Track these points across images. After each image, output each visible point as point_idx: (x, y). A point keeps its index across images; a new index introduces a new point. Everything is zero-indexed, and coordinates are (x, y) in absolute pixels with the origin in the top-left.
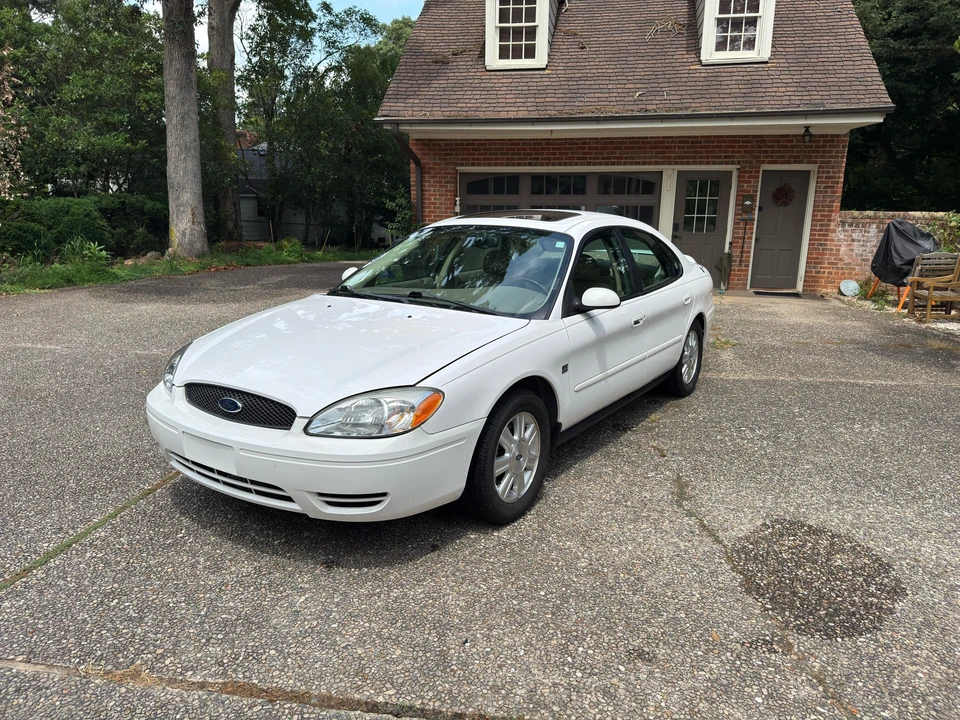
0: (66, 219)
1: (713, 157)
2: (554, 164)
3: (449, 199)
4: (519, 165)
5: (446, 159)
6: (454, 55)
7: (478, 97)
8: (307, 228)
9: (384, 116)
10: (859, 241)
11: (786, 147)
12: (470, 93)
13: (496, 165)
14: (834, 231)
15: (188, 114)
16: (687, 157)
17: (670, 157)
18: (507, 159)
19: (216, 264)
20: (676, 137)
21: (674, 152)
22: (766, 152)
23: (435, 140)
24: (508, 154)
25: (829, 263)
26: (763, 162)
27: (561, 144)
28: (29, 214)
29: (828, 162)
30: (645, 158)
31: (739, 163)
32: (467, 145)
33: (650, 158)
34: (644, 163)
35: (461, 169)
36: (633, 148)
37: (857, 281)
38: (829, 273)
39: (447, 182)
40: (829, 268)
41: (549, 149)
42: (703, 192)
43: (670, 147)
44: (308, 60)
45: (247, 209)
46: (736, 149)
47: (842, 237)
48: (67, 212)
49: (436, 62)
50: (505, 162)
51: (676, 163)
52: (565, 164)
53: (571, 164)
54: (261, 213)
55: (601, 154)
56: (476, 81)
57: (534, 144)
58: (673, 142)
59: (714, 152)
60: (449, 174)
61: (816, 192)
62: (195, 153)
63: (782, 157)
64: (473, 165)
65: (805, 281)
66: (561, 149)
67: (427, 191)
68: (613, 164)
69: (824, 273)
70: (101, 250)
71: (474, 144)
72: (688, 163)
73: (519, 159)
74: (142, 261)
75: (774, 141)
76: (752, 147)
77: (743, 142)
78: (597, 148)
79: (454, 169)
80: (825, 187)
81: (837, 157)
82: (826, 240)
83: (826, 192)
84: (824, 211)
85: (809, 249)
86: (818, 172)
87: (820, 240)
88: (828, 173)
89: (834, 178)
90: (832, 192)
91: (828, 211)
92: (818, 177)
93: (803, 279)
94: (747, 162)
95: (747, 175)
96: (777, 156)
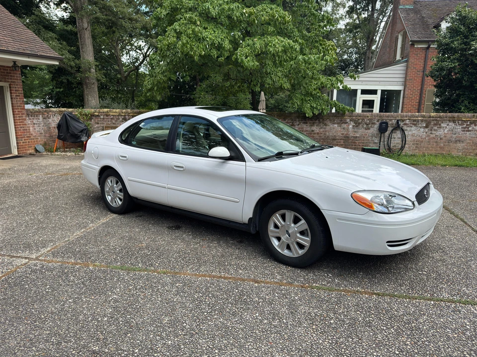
10: (37, 124)
14: (25, 120)
25: (27, 137)
29: (14, 82)
37: (41, 144)
38: (29, 142)
47: (29, 122)
61: (12, 98)
65: (18, 148)
69: (26, 142)
80: (16, 96)
81: (18, 80)
82: (23, 125)
83: (17, 98)
84: (19, 109)
85: (16, 130)
86: (10, 87)
87: (20, 125)
88: (16, 88)
89: (19, 90)
90: (20, 99)
91: (21, 109)
92: (11, 90)
93: (16, 147)
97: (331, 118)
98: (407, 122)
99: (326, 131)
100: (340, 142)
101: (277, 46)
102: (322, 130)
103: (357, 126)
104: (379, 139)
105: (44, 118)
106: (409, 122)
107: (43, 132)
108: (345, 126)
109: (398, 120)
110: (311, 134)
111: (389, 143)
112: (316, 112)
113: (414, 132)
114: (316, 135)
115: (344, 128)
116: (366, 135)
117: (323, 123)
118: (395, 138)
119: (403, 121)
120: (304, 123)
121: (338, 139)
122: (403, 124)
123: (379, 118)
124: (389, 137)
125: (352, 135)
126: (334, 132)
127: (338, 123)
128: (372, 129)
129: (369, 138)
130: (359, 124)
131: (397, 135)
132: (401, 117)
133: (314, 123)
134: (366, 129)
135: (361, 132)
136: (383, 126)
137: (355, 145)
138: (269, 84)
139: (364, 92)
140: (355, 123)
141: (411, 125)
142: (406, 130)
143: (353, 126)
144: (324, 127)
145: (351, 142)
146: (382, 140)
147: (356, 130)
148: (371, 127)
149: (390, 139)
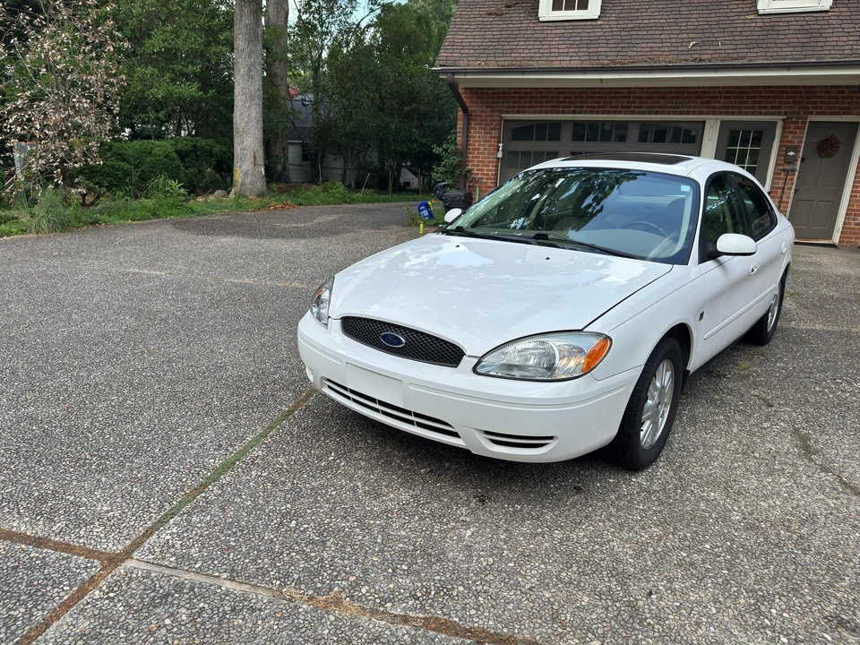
0: (149, 159)
1: (759, 108)
2: (597, 113)
3: (492, 146)
4: (563, 112)
5: (493, 107)
6: (508, 7)
7: (531, 47)
8: (345, 172)
9: (441, 66)
11: (837, 98)
12: (523, 43)
13: (540, 112)
15: (253, 65)
16: (733, 107)
17: (715, 107)
18: (552, 107)
19: (273, 203)
20: (723, 87)
21: (719, 102)
22: (816, 103)
23: (483, 89)
24: (553, 102)
26: (811, 113)
27: (606, 93)
28: (119, 154)
30: (689, 107)
31: (785, 113)
32: (514, 93)
33: (695, 107)
34: (688, 113)
35: (505, 116)
36: (678, 98)
39: (492, 129)
41: (594, 97)
42: (745, 142)
43: (717, 97)
44: (353, 16)
45: (294, 153)
46: (784, 100)
48: (150, 153)
49: (490, 14)
50: (550, 109)
51: (721, 113)
52: (609, 113)
53: (615, 113)
54: (305, 158)
55: (646, 103)
56: (529, 32)
57: (580, 93)
58: (719, 92)
59: (761, 102)
60: (494, 121)
62: (258, 102)
64: (518, 112)
65: (842, 233)
66: (606, 98)
67: (472, 137)
68: (657, 113)
70: (180, 188)
71: (520, 93)
72: (733, 113)
73: (563, 107)
74: (211, 198)
76: (802, 98)
77: (792, 92)
78: (641, 98)
79: (500, 116)
93: (840, 231)
94: (794, 113)
95: (793, 126)
96: (826, 108)
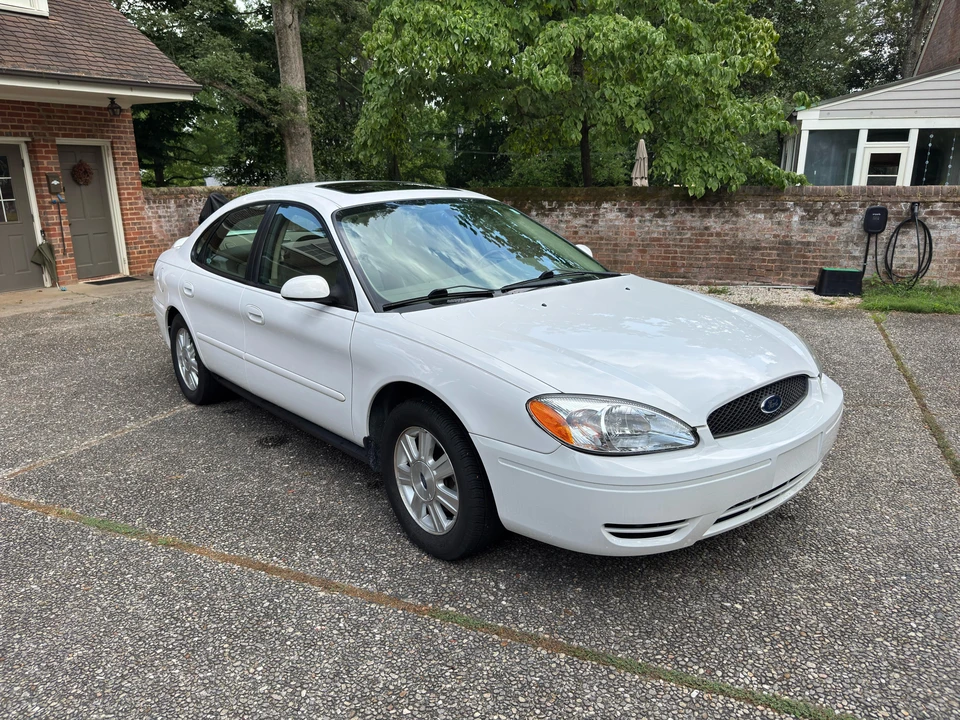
10: (165, 217)
11: (75, 118)
14: (142, 209)
22: (57, 123)
25: (146, 242)
26: (57, 135)
29: (120, 138)
31: (30, 134)
38: (150, 251)
40: (147, 247)
46: (24, 118)
47: (150, 214)
61: (116, 169)
63: (75, 130)
65: (129, 263)
69: (145, 252)
75: (62, 111)
76: (41, 116)
77: (29, 109)
80: (124, 164)
81: (126, 132)
82: (138, 219)
83: (126, 169)
84: (129, 189)
85: (125, 229)
86: (113, 148)
87: (133, 219)
88: (123, 148)
89: (129, 154)
90: (131, 169)
91: (133, 189)
92: (113, 154)
93: (127, 262)
94: (39, 134)
95: (44, 150)
96: (70, 129)
97: (751, 199)
98: (938, 206)
99: (737, 229)
100: (769, 255)
101: (612, 36)
102: (727, 227)
103: (811, 218)
104: (864, 248)
105: (179, 206)
106: (942, 207)
107: (177, 232)
108: (782, 217)
109: (913, 203)
110: (702, 235)
111: (889, 259)
112: (714, 186)
113: (954, 232)
114: (714, 237)
115: (779, 223)
116: (832, 238)
117: (731, 211)
118: (904, 247)
119: (927, 205)
120: (687, 210)
121: (766, 248)
122: (927, 213)
123: (866, 198)
124: (891, 245)
125: (797, 237)
126: (756, 231)
127: (765, 211)
128: (846, 224)
129: (841, 247)
130: (817, 212)
131: (909, 240)
132: (923, 195)
133: (709, 211)
134: (832, 225)
135: (820, 231)
136: (874, 219)
137: (805, 263)
138: (606, 124)
139: (875, 135)
140: (805, 211)
141: (948, 216)
142: (935, 227)
143: (802, 218)
144: (734, 219)
145: (796, 256)
146: (872, 251)
147: (807, 227)
148: (845, 219)
149: (891, 249)
